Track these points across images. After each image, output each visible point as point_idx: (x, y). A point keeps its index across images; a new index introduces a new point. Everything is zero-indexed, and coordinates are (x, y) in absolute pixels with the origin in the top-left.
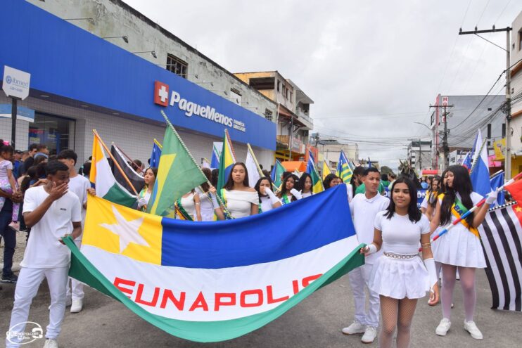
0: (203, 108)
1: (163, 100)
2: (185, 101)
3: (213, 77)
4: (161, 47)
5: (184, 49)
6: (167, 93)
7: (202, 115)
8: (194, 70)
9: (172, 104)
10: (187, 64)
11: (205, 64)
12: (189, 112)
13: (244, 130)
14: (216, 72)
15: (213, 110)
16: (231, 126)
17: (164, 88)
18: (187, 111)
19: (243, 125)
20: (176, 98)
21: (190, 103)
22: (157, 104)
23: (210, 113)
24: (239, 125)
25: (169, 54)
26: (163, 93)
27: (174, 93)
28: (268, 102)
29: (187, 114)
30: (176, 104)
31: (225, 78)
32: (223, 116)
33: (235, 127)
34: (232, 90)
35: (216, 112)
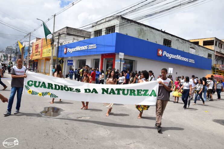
0: (175, 56)
1: (160, 54)
2: (169, 54)
3: (182, 44)
4: (161, 37)
5: (170, 36)
6: (162, 52)
7: (175, 58)
8: (174, 42)
9: (163, 55)
10: (171, 41)
11: (178, 40)
12: (170, 57)
13: (194, 62)
14: (183, 42)
15: (180, 56)
16: (188, 61)
17: (160, 51)
18: (169, 57)
19: (194, 61)
20: (165, 53)
21: (170, 54)
22: (158, 56)
23: (178, 57)
24: (192, 61)
25: (164, 39)
26: (160, 52)
27: (164, 52)
28: (210, 51)
29: (169, 58)
30: (165, 55)
31: (187, 44)
32: (184, 58)
33: (190, 61)
34: (190, 48)
35: (181, 57)
